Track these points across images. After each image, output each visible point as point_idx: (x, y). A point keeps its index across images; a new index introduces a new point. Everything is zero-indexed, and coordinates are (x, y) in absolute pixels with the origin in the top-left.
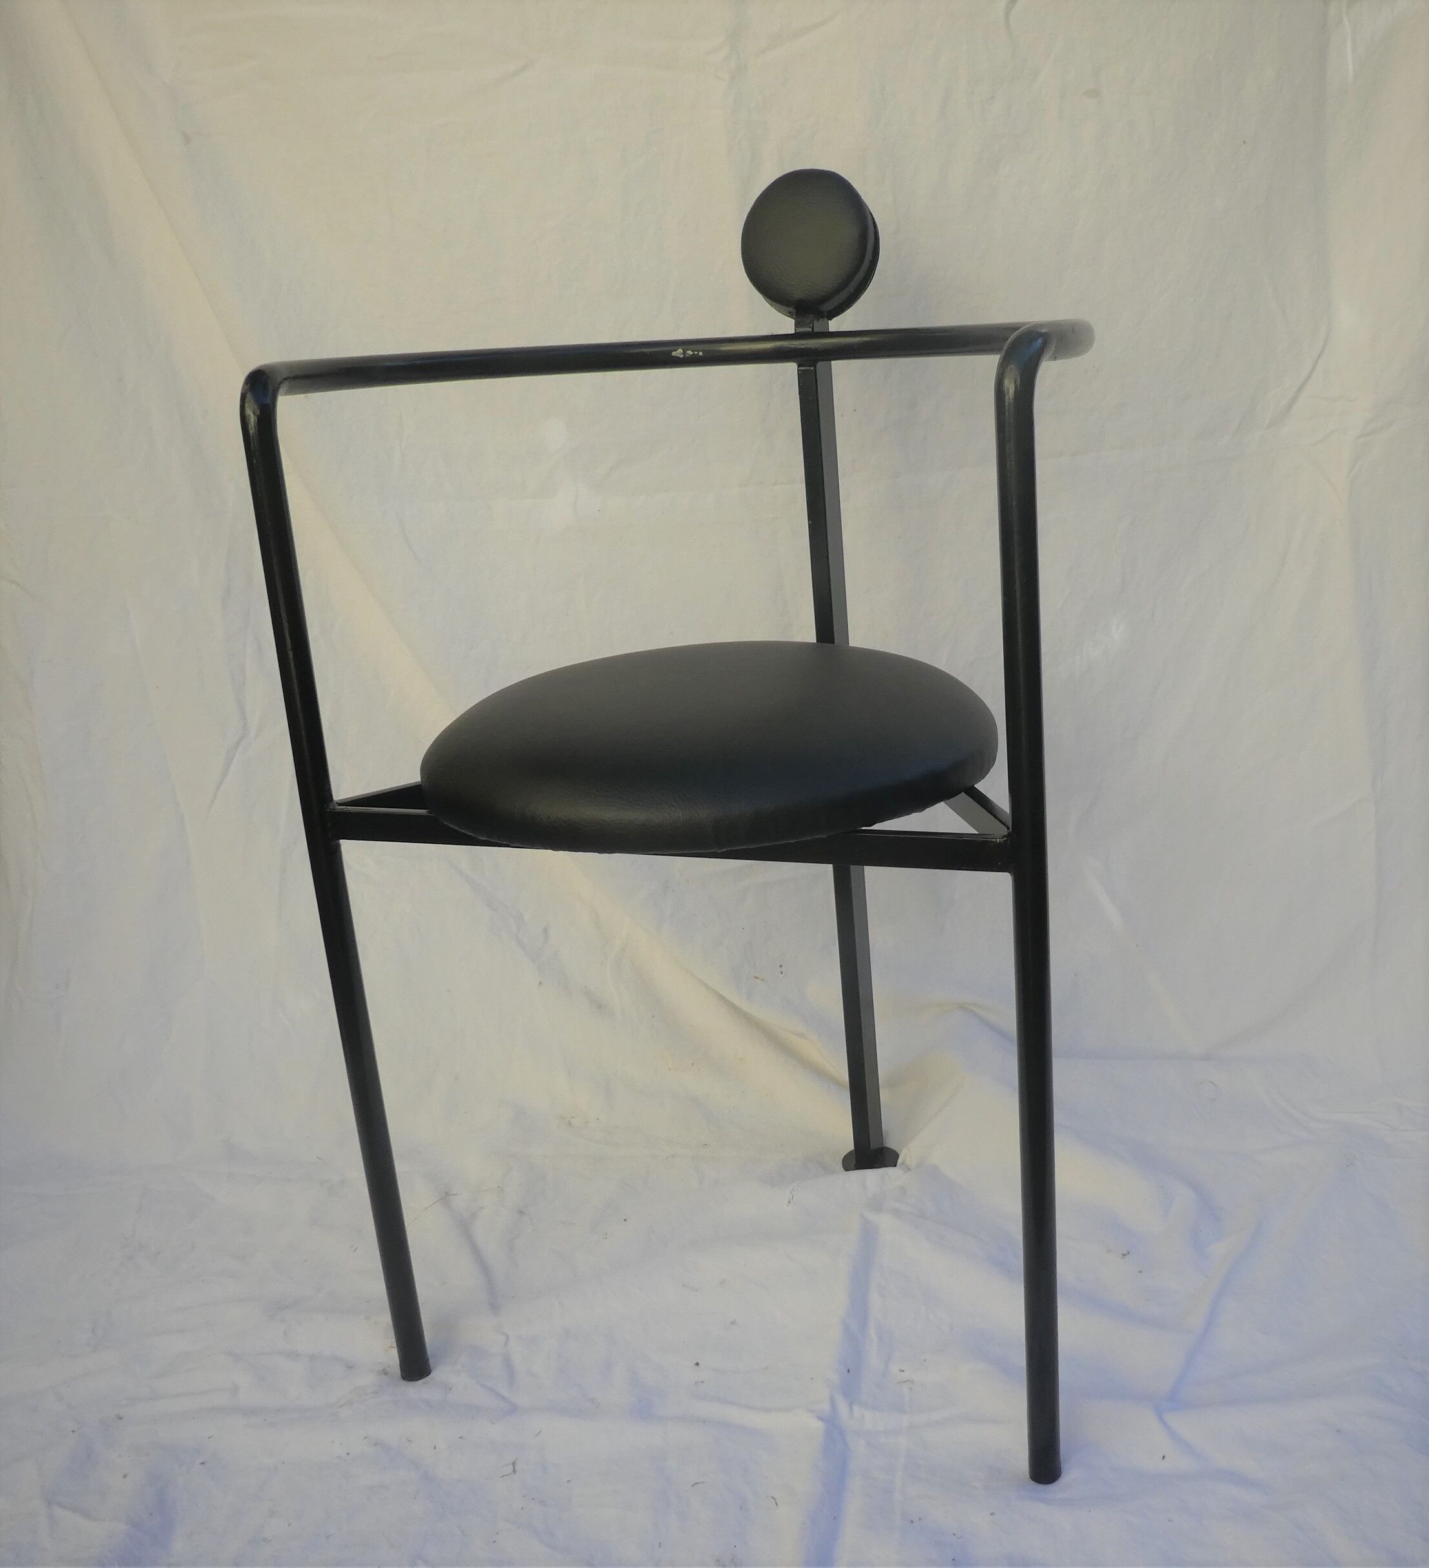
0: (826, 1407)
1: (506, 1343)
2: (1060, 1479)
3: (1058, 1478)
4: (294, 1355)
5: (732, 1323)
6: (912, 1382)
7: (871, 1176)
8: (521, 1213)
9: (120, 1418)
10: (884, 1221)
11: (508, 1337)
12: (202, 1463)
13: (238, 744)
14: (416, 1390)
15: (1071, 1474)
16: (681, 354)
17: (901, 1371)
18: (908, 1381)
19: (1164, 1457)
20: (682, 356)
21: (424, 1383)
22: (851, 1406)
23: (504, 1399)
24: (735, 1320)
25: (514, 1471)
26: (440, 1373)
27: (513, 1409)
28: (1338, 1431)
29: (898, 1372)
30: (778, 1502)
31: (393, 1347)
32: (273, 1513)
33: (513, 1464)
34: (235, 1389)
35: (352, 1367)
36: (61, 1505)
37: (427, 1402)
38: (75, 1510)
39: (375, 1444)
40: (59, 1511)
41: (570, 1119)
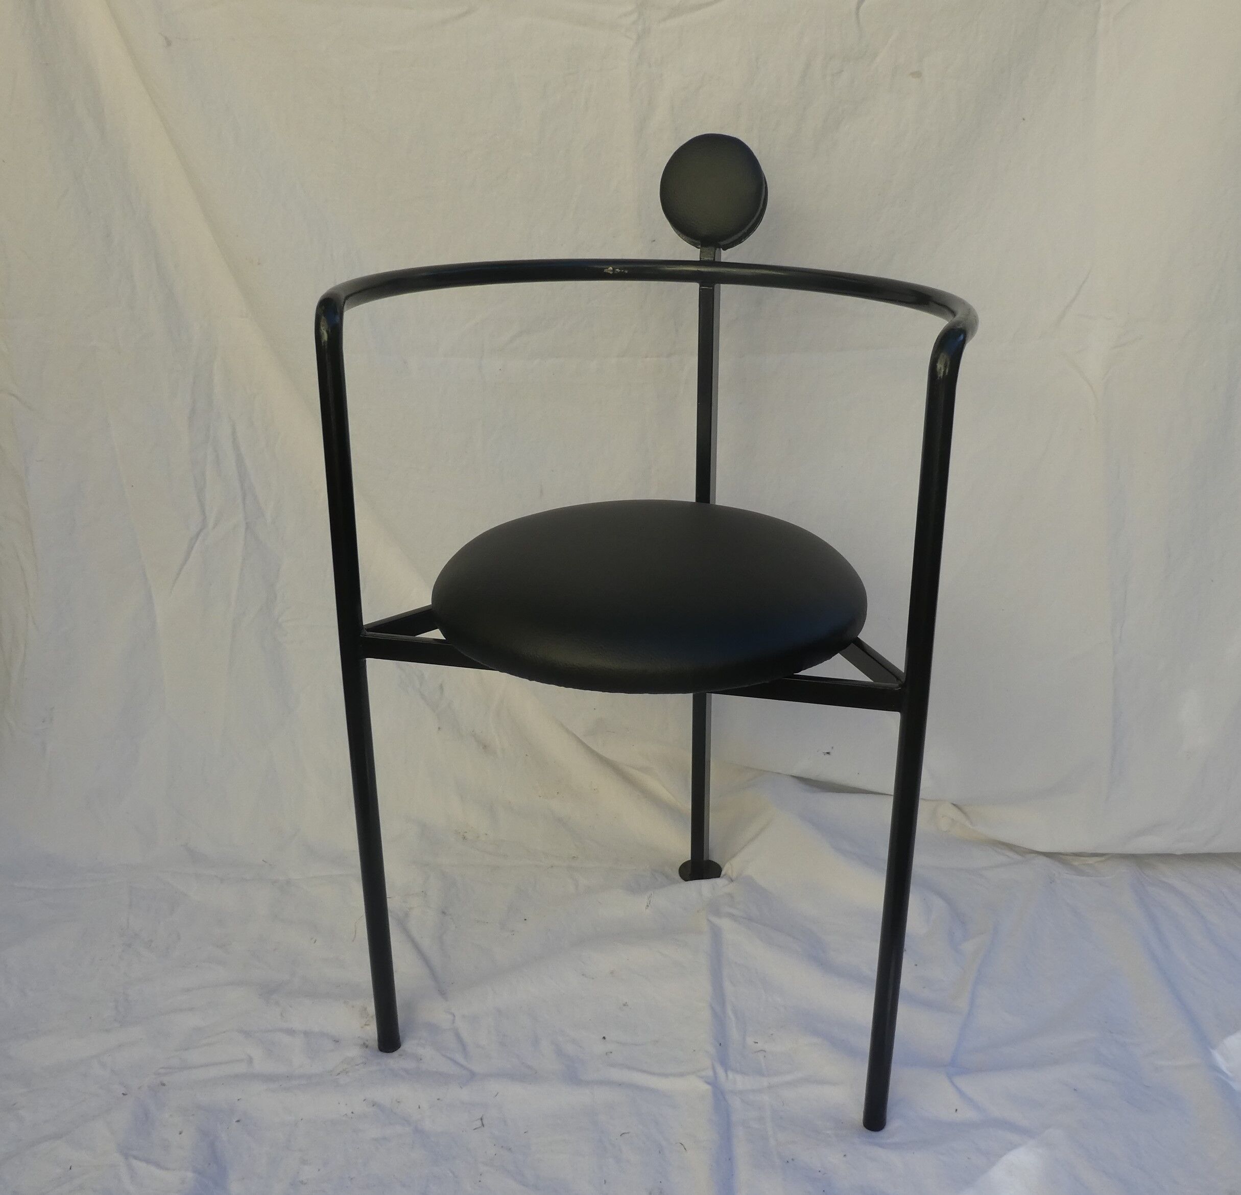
0: (710, 1073)
1: (453, 1022)
2: (886, 1126)
3: (884, 1125)
4: (291, 1032)
5: (624, 1005)
6: (765, 1051)
7: (705, 886)
8: (444, 913)
9: (164, 1085)
10: (725, 924)
11: (454, 1016)
12: (238, 1121)
13: (198, 534)
14: (392, 1061)
15: (894, 1123)
16: (611, 271)
17: (755, 1043)
18: (762, 1050)
19: (956, 1110)
20: (611, 273)
21: (401, 1055)
22: (726, 1071)
23: (462, 1066)
24: (626, 1003)
25: (483, 1125)
26: (408, 1045)
27: (473, 1075)
28: (1075, 1090)
29: (754, 1043)
30: (686, 1146)
31: (368, 1025)
32: (304, 1162)
33: (481, 1119)
34: (250, 1060)
35: (338, 1042)
36: (136, 1158)
37: (406, 1071)
38: (148, 1161)
39: (373, 1105)
40: (135, 1163)
41: (465, 834)
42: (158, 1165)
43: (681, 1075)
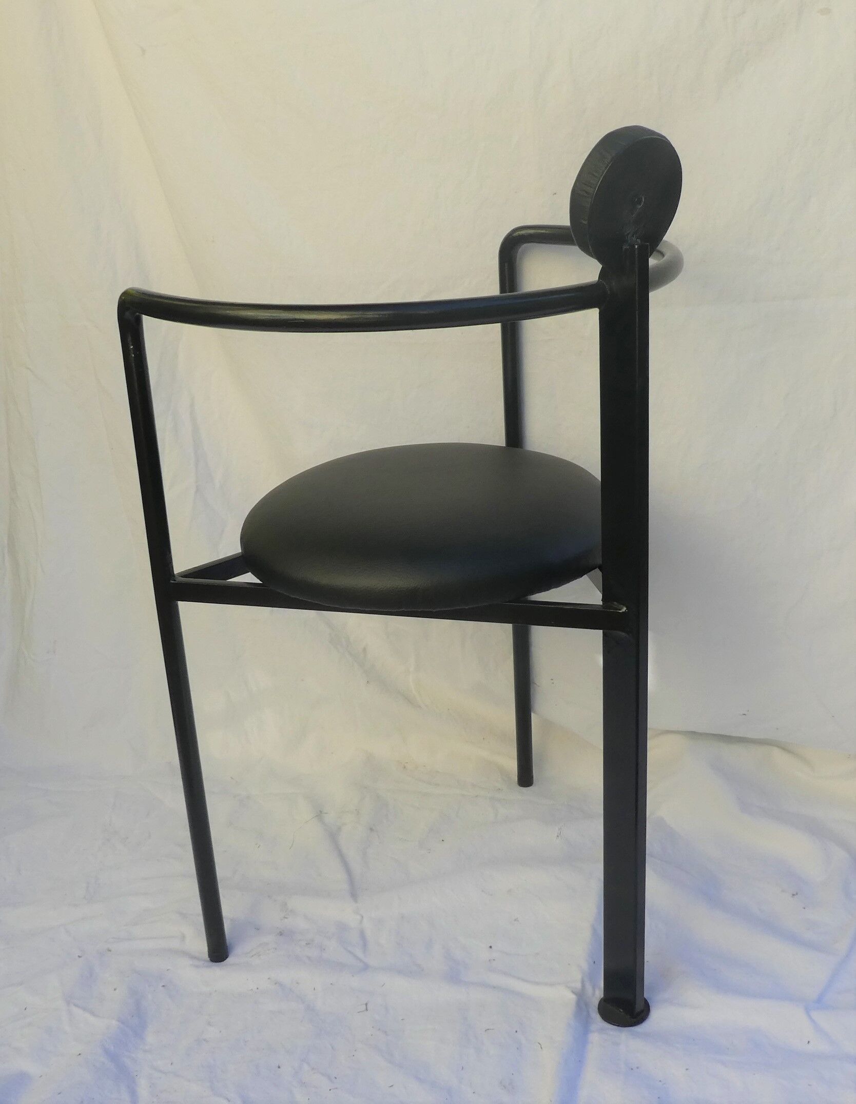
1: (361, 922)
5: (516, 920)
8: (371, 829)
9: (110, 950)
11: (362, 917)
12: (164, 986)
14: (302, 949)
19: (809, 1042)
22: (594, 987)
23: (359, 959)
24: (517, 918)
25: (367, 1010)
27: (366, 967)
30: (543, 1046)
31: (286, 918)
32: (209, 1024)
33: (366, 1004)
34: (183, 937)
35: (259, 929)
36: (76, 1005)
37: (309, 958)
38: (84, 1009)
39: (276, 984)
40: (75, 1010)
41: (405, 764)
42: (93, 1013)
43: (552, 985)
